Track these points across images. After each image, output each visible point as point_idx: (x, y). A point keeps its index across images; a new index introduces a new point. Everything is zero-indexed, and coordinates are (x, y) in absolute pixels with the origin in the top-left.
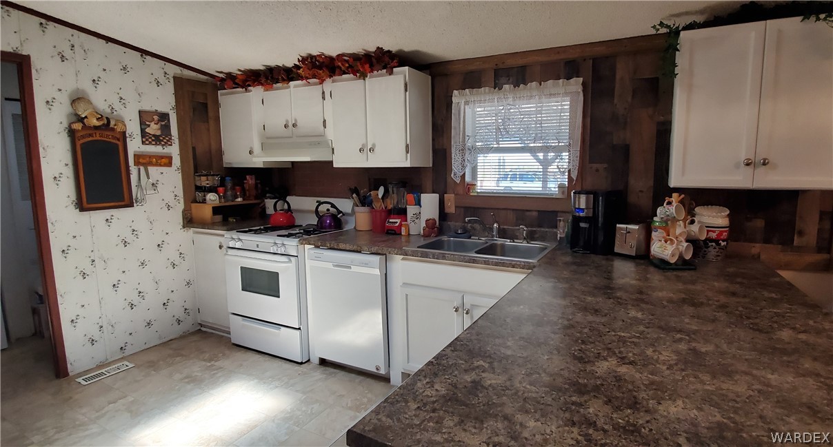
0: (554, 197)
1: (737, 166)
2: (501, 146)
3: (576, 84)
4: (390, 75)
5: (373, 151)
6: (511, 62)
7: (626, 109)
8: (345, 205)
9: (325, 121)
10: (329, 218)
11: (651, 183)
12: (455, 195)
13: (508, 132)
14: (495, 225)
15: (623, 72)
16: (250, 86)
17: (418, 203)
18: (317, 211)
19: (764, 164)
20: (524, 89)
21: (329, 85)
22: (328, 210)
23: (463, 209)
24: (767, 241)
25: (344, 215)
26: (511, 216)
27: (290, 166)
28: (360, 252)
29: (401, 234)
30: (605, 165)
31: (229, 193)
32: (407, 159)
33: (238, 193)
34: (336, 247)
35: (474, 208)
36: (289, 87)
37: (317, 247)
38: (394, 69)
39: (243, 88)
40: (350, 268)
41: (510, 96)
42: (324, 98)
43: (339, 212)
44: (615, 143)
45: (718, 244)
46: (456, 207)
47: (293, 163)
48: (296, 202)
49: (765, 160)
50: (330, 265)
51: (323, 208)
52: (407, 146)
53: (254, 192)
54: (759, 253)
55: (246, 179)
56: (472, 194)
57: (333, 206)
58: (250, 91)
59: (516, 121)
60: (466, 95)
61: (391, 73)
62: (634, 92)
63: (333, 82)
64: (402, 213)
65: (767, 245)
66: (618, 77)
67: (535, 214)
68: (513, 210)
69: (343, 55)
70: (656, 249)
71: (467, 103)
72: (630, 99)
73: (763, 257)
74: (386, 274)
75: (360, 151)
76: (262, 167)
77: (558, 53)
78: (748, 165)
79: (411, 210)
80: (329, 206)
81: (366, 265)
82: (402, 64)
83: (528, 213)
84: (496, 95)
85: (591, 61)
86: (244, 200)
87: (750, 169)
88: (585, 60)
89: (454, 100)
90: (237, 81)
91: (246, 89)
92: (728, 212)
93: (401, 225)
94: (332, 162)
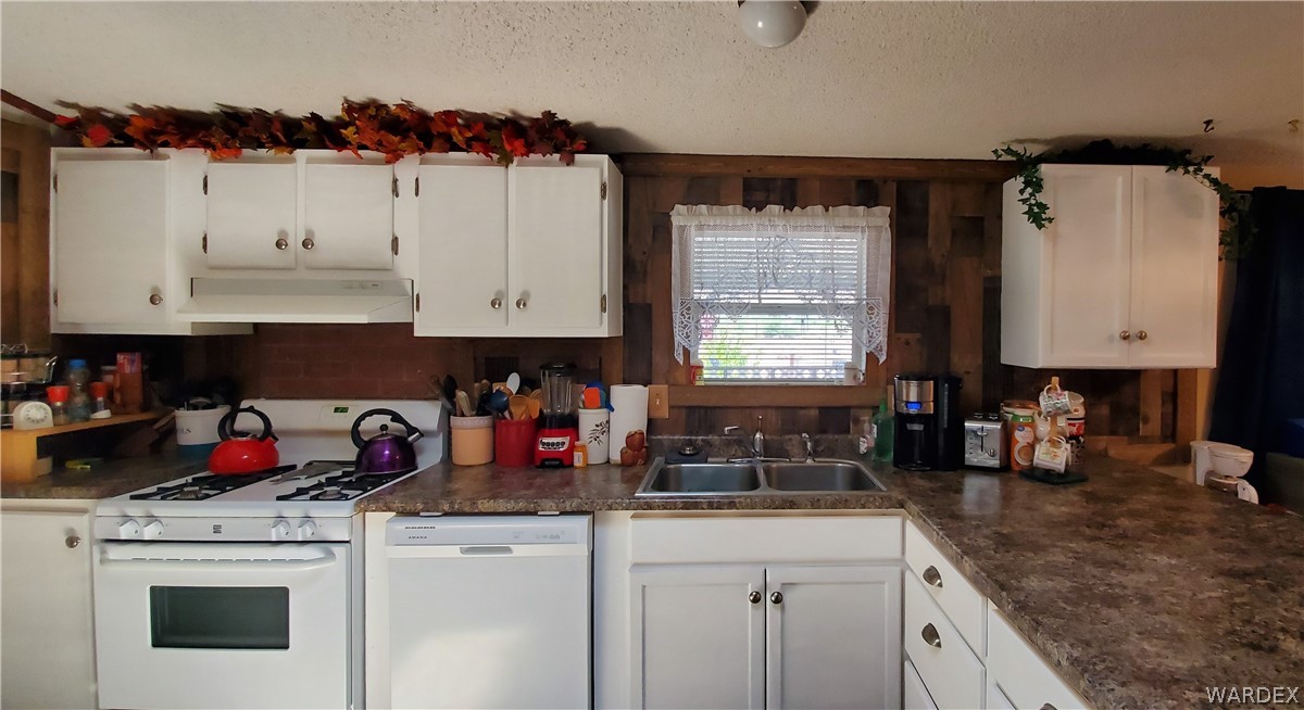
0: (835, 384)
1: (1111, 339)
2: (763, 301)
3: (881, 215)
4: (568, 165)
5: (524, 305)
6: (771, 170)
7: (943, 256)
8: (424, 414)
9: (395, 241)
10: (387, 445)
11: (980, 361)
12: (670, 385)
13: (775, 279)
14: (758, 436)
15: (938, 203)
16: (165, 144)
17: (607, 405)
18: (355, 432)
19: (1141, 338)
20: (802, 215)
21: (409, 168)
22: (384, 427)
23: (684, 411)
24: (1113, 433)
25: (422, 435)
26: (773, 416)
27: (250, 331)
28: (535, 514)
29: (572, 465)
30: (918, 335)
31: (80, 400)
32: (601, 323)
33: (100, 399)
34: (467, 509)
35: (706, 408)
36: (294, 160)
37: (404, 513)
38: (578, 157)
39: (144, 147)
40: (508, 550)
41: (780, 222)
42: (395, 192)
43: (412, 430)
44: (931, 302)
45: (1078, 441)
46: (671, 407)
47: (256, 325)
48: (285, 413)
49: (1141, 332)
50: (454, 552)
51: (372, 424)
52: (603, 298)
53: (136, 395)
54: (1106, 448)
55: (114, 362)
56: (698, 383)
57: (396, 418)
58: (166, 157)
59: (788, 263)
60: (701, 214)
61: (570, 162)
62: (954, 234)
63: (422, 162)
64: (570, 424)
65: (1113, 437)
66: (932, 211)
67: (814, 413)
68: (777, 408)
69: (456, 114)
70: (1042, 457)
71: (700, 227)
72: (948, 244)
73: (1112, 452)
74: (593, 551)
75: (493, 304)
76: (189, 334)
77: (849, 166)
78: (1125, 338)
79: (589, 419)
80: (386, 419)
81: (554, 538)
82: (591, 148)
83: (802, 412)
84: (753, 219)
85: (895, 185)
86: (114, 414)
87: (1125, 344)
88: (885, 182)
89: (676, 221)
90: (129, 131)
91: (152, 152)
92: (1082, 400)
93: (572, 448)
94: (411, 325)
